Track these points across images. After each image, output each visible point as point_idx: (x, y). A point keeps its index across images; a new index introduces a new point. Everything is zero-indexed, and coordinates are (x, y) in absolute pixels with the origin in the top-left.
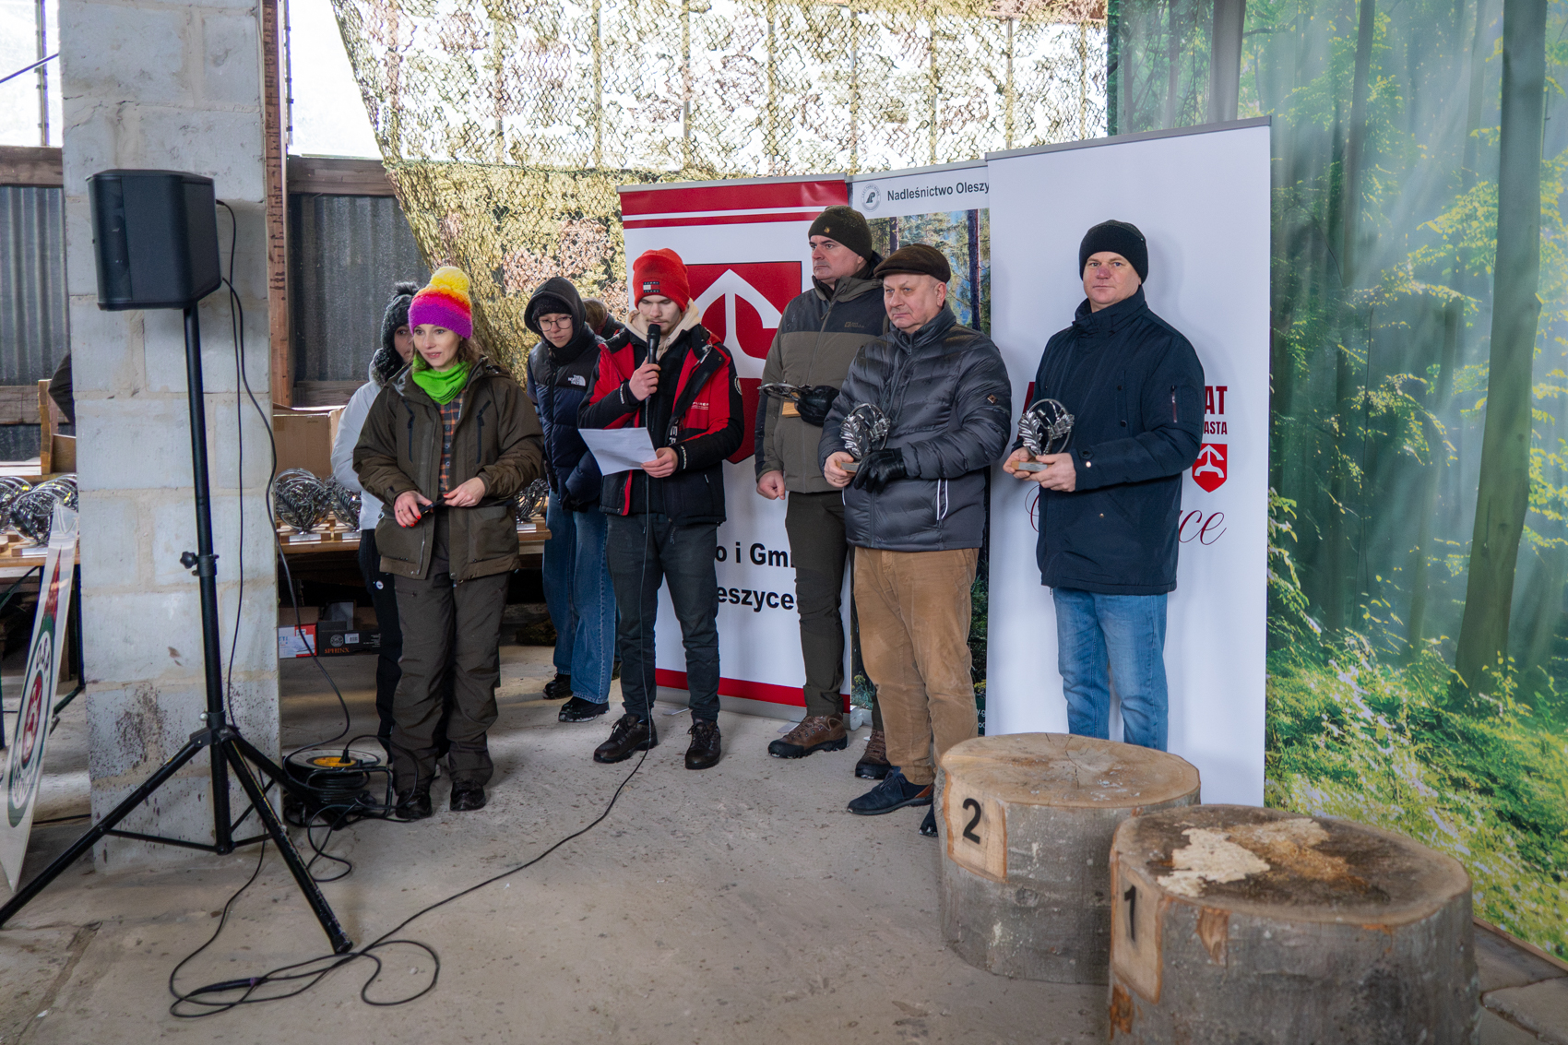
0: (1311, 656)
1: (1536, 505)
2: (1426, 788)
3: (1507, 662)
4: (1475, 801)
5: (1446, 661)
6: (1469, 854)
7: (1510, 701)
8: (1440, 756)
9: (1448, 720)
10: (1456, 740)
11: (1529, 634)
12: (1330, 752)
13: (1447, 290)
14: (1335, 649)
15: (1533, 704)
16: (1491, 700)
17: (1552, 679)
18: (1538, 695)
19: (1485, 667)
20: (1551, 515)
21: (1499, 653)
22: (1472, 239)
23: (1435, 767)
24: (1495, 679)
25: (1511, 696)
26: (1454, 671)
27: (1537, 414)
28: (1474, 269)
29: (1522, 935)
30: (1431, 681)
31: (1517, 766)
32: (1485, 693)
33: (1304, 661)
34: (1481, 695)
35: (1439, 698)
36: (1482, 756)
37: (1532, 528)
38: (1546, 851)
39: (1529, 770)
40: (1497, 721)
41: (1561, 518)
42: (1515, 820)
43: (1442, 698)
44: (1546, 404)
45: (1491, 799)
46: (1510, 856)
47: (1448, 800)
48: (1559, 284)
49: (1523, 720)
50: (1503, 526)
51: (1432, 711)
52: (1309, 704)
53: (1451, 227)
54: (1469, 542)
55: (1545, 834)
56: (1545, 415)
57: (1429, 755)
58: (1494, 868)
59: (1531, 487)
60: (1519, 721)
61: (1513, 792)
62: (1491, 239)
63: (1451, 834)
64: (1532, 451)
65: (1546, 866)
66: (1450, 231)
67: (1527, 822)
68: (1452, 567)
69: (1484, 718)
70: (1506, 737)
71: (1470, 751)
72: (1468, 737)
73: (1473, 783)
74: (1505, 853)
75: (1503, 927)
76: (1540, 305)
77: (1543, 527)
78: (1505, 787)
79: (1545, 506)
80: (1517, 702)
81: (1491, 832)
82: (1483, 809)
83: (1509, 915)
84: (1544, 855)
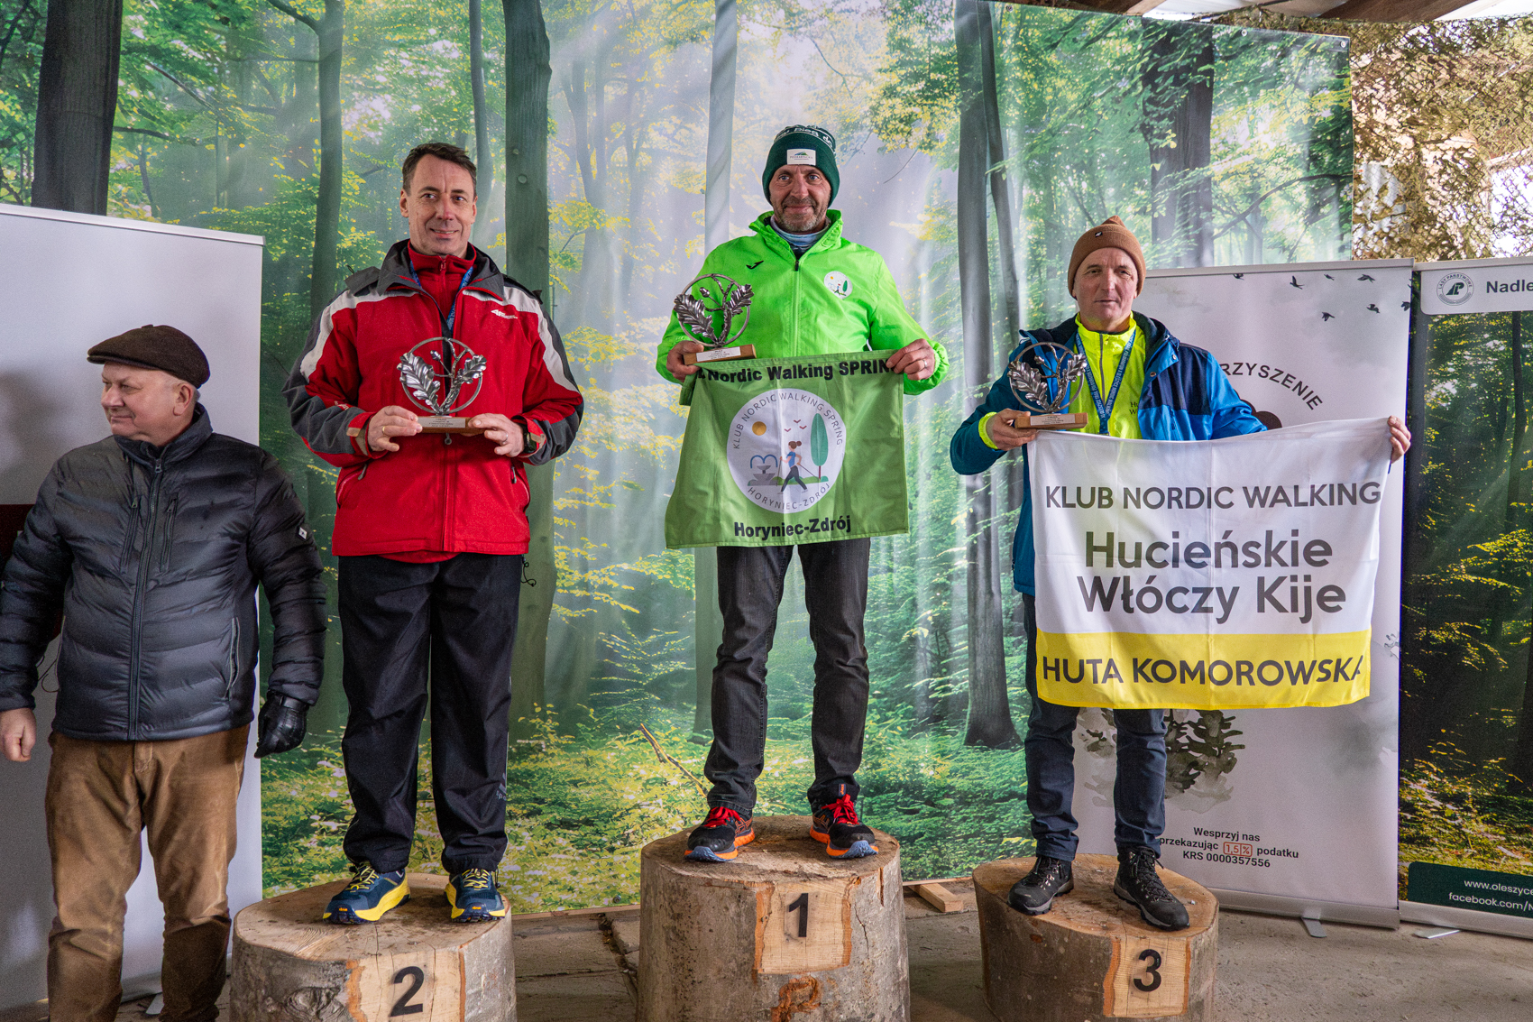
0: (290, 767)
1: (563, 588)
3: (544, 711)
4: (521, 827)
6: (519, 868)
7: (553, 738)
11: (567, 682)
12: (326, 848)
14: (327, 750)
15: (575, 733)
16: (532, 742)
17: (592, 710)
18: (580, 725)
19: (522, 717)
20: (578, 593)
21: (536, 704)
24: (534, 725)
25: (552, 732)
27: (557, 520)
29: (581, 906)
31: (564, 784)
32: (523, 738)
33: (279, 772)
34: (518, 740)
36: (527, 786)
37: (561, 605)
38: (601, 834)
39: (575, 783)
40: (541, 755)
41: (588, 594)
42: (566, 824)
44: (566, 513)
45: (538, 817)
46: (564, 852)
49: (567, 748)
50: (530, 607)
52: (290, 812)
55: (598, 822)
56: (566, 521)
58: (549, 868)
59: (558, 574)
60: (563, 749)
61: (561, 804)
64: (556, 548)
65: (601, 845)
67: (578, 821)
69: (526, 757)
70: (551, 765)
73: (519, 812)
74: (558, 852)
75: (560, 908)
77: (571, 602)
78: (553, 803)
79: (573, 588)
80: (559, 736)
81: (541, 842)
82: (531, 829)
83: (566, 896)
84: (598, 838)
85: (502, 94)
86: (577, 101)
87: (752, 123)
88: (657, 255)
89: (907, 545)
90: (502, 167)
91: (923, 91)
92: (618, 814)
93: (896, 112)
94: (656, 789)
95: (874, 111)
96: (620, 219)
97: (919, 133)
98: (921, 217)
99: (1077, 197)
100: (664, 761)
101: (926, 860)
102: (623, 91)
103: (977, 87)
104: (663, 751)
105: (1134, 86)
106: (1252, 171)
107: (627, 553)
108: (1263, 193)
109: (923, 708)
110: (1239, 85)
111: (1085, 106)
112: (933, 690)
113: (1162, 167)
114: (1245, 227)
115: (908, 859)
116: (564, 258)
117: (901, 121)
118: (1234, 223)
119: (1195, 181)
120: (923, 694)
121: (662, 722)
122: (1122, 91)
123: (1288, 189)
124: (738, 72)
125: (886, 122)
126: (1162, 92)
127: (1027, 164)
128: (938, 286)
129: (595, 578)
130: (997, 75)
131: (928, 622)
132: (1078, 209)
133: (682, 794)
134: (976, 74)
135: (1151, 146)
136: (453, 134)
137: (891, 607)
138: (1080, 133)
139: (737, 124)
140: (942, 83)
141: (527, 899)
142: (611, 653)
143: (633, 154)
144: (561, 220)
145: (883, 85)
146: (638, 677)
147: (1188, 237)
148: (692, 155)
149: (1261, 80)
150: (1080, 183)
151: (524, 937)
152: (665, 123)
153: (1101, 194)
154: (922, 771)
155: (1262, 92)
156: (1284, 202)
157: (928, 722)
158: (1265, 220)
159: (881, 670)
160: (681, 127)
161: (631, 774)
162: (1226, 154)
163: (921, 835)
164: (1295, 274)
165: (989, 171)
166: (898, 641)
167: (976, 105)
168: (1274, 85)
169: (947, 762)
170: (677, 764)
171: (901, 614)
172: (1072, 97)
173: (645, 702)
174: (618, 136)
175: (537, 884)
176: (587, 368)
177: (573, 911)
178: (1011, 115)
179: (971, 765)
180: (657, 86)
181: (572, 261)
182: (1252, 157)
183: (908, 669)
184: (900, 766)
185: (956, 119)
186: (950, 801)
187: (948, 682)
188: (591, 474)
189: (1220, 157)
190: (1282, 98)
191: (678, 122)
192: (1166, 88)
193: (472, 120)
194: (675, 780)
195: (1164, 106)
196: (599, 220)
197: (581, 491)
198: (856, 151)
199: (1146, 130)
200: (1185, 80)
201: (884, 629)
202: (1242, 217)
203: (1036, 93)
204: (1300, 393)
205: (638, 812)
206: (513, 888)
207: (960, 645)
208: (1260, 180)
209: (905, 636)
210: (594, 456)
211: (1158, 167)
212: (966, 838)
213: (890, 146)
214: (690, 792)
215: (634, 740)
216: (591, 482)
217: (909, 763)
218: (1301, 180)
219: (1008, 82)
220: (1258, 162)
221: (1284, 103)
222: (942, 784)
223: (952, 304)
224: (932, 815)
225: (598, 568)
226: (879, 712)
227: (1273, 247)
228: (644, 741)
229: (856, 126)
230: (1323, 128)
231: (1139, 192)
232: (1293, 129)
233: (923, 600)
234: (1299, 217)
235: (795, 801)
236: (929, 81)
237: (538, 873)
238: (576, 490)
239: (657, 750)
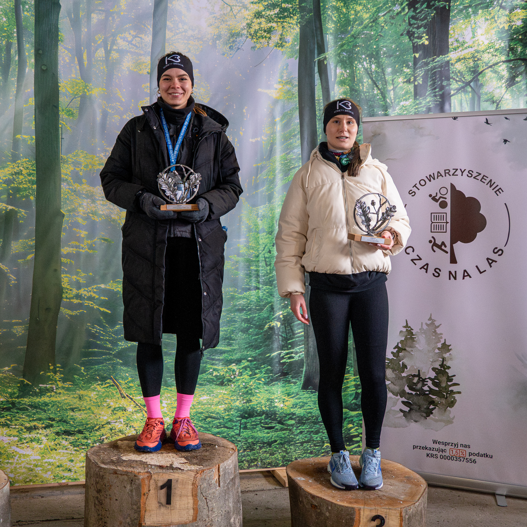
1: (67, 298)
2: (9, 438)
3: (55, 368)
4: (41, 434)
5: (16, 376)
6: (40, 458)
7: (60, 384)
8: (17, 420)
9: (19, 403)
10: (27, 409)
11: (68, 352)
13: (5, 205)
15: (73, 381)
16: (47, 386)
17: (83, 368)
18: (76, 376)
19: (42, 372)
20: (75, 301)
21: (50, 364)
22: (20, 183)
23: (14, 427)
24: (49, 376)
25: (60, 381)
26: (22, 379)
27: (63, 260)
28: (23, 197)
29: (75, 480)
30: (7, 387)
31: (66, 410)
32: (43, 384)
34: (40, 385)
35: (11, 395)
36: (45, 412)
37: (65, 308)
38: (87, 439)
39: (73, 410)
40: (53, 394)
41: (81, 302)
42: (67, 433)
43: (14, 393)
44: (68, 256)
45: (51, 429)
46: (66, 449)
47: (25, 439)
48: (73, 207)
49: (68, 389)
50: (48, 309)
51: (8, 401)
53: (5, 176)
54: (27, 319)
55: (85, 432)
56: (68, 260)
57: (9, 423)
58: (57, 458)
59: (64, 291)
60: (66, 390)
61: (65, 421)
62: (33, 184)
63: (27, 453)
64: (62, 276)
65: (87, 445)
66: (4, 178)
67: (74, 431)
68: (17, 332)
69: (44, 395)
70: (59, 399)
71: (37, 412)
72: (34, 406)
73: (40, 426)
74: (63, 449)
75: (64, 481)
76: (63, 215)
77: (71, 307)
78: (60, 421)
79: (73, 298)
80: (63, 383)
81: (53, 443)
82: (47, 435)
83: (67, 474)
84: (86, 441)
85: (32, 19)
86: (76, 23)
87: (177, 34)
88: (122, 109)
89: (267, 274)
90: (31, 61)
91: (278, 14)
92: (97, 427)
93: (262, 26)
94: (120, 414)
95: (249, 26)
96: (100, 89)
97: (275, 38)
98: (276, 86)
99: (369, 73)
100: (124, 397)
101: (278, 456)
102: (102, 17)
103: (310, 11)
104: (124, 392)
105: (403, 9)
106: (474, 57)
107: (104, 279)
108: (480, 70)
109: (277, 368)
110: (466, 8)
111: (374, 21)
112: (283, 358)
113: (420, 56)
114: (469, 89)
115: (268, 455)
116: (68, 111)
117: (265, 31)
118: (463, 87)
119: (439, 63)
120: (277, 360)
121: (123, 375)
122: (396, 12)
123: (496, 67)
124: (169, 5)
125: (256, 32)
126: (420, 12)
127: (339, 55)
128: (286, 126)
129: (85, 293)
130: (322, 4)
131: (280, 319)
132: (370, 80)
133: (135, 416)
134: (309, 4)
135: (413, 44)
136: (4, 43)
137: (258, 310)
138: (371, 36)
139: (168, 34)
140: (289, 9)
141: (44, 475)
142: (93, 336)
143: (108, 53)
144: (66, 90)
145: (254, 11)
146: (110, 349)
147: (435, 96)
148: (142, 52)
149: (480, 4)
150: (370, 65)
151: (42, 497)
152: (127, 35)
153: (383, 72)
154: (276, 405)
155: (480, 11)
156: (493, 75)
157: (280, 376)
158: (482, 85)
159: (252, 346)
160: (135, 37)
161: (105, 405)
162: (458, 47)
163: (276, 441)
164: (487, 117)
165: (316, 59)
166: (262, 329)
167: (309, 22)
168: (487, 7)
169: (291, 399)
170: (132, 399)
171: (264, 314)
172: (366, 16)
173: (113, 363)
174: (99, 42)
175: (50, 467)
176: (81, 173)
177: (71, 483)
178: (330, 27)
179: (305, 401)
180: (122, 13)
181: (72, 114)
182: (474, 49)
183: (268, 346)
184: (263, 402)
185: (297, 30)
186: (293, 422)
187: (292, 353)
188: (83, 233)
189: (455, 49)
190: (492, 15)
191: (134, 34)
192: (423, 10)
193: (15, 35)
194: (131, 408)
195: (422, 20)
196: (88, 90)
197: (77, 244)
198: (239, 49)
199: (410, 34)
200: (433, 5)
201: (254, 322)
202: (468, 84)
203: (344, 14)
204: (491, 186)
205: (110, 426)
206: (36, 469)
207: (299, 332)
208: (479, 62)
209: (267, 326)
210: (84, 224)
211: (417, 55)
212: (302, 443)
213: (258, 46)
214: (139, 415)
215: (107, 385)
216: (83, 238)
217: (268, 400)
218: (504, 62)
219: (328, 8)
220: (478, 52)
221: (493, 18)
222: (288, 412)
223: (295, 136)
224: (282, 430)
225: (87, 287)
226: (251, 370)
227: (487, 101)
228: (113, 386)
229: (238, 35)
230: (517, 31)
231: (406, 70)
232: (499, 32)
233: (277, 306)
234: (503, 83)
235: (201, 421)
236: (281, 8)
237: (50, 460)
238: (74, 243)
239: (120, 391)
